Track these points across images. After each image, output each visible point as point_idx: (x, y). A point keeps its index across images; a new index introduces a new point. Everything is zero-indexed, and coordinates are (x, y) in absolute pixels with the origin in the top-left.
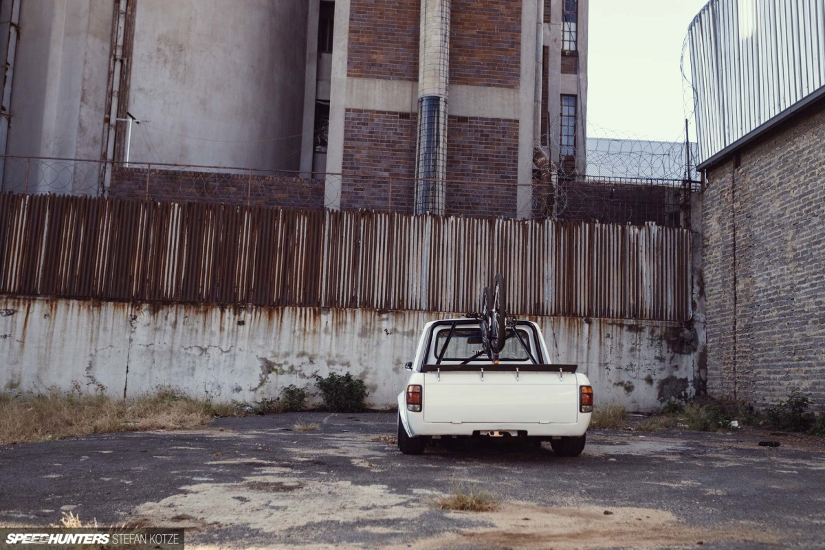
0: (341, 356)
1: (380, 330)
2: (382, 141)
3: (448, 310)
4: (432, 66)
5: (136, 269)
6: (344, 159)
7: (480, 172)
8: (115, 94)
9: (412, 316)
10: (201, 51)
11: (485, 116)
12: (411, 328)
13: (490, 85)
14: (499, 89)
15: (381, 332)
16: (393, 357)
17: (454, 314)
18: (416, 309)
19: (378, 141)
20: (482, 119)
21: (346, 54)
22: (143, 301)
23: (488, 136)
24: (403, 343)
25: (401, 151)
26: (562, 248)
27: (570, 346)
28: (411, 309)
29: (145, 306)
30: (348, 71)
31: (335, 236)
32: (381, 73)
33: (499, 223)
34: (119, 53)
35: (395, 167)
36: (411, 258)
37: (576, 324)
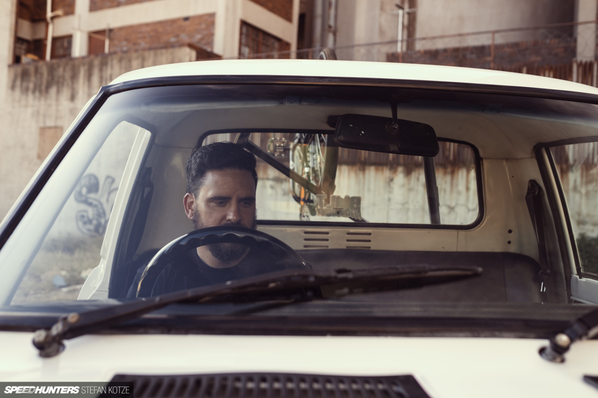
22: (398, 164)
29: (400, 169)
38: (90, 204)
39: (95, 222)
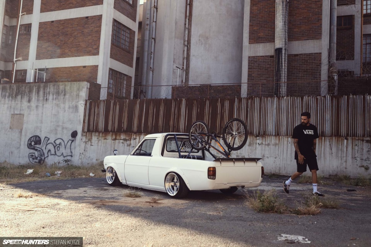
0: (242, 154)
1: (256, 143)
2: (263, 68)
3: (283, 135)
4: (279, 36)
5: (171, 123)
6: (248, 77)
7: (304, 76)
8: (185, 58)
9: (269, 138)
10: (215, 38)
11: (306, 53)
12: (268, 142)
13: (308, 39)
14: (312, 40)
15: (257, 144)
16: (262, 154)
17: (286, 137)
18: (270, 135)
19: (261, 68)
20: (305, 54)
21: (248, 35)
23: (307, 61)
24: (265, 148)
25: (271, 71)
26: (334, 107)
27: (338, 150)
28: (269, 135)
30: (249, 42)
31: (239, 107)
32: (262, 41)
33: (305, 98)
34: (186, 43)
35: (268, 78)
36: (268, 114)
37: (340, 140)
38: (36, 150)
39: (39, 158)
